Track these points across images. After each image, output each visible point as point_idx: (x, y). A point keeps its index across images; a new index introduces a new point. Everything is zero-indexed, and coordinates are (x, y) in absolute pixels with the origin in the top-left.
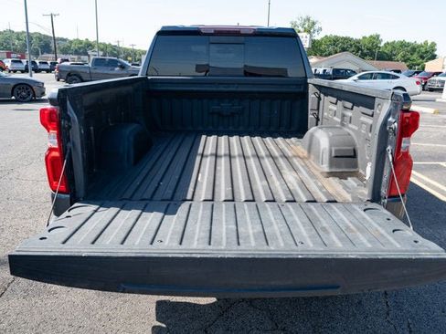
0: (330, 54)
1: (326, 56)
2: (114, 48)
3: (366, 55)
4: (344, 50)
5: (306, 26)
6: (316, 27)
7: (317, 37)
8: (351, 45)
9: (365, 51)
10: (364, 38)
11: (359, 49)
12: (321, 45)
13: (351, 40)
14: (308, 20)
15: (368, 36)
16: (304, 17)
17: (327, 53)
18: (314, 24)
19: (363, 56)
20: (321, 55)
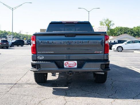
0: (119, 35)
1: (117, 36)
2: (18, 34)
3: (136, 35)
4: (125, 33)
5: (107, 23)
6: (112, 23)
7: (112, 27)
8: (129, 31)
9: (135, 33)
10: (134, 27)
11: (132, 33)
12: (114, 31)
13: (128, 29)
14: (108, 20)
15: (136, 27)
16: (106, 19)
17: (118, 35)
18: (110, 22)
19: (135, 36)
20: (115, 36)
